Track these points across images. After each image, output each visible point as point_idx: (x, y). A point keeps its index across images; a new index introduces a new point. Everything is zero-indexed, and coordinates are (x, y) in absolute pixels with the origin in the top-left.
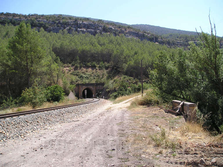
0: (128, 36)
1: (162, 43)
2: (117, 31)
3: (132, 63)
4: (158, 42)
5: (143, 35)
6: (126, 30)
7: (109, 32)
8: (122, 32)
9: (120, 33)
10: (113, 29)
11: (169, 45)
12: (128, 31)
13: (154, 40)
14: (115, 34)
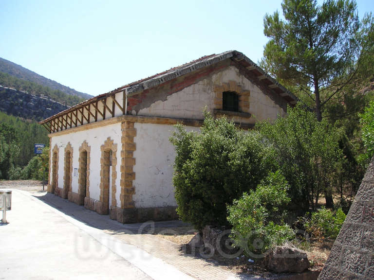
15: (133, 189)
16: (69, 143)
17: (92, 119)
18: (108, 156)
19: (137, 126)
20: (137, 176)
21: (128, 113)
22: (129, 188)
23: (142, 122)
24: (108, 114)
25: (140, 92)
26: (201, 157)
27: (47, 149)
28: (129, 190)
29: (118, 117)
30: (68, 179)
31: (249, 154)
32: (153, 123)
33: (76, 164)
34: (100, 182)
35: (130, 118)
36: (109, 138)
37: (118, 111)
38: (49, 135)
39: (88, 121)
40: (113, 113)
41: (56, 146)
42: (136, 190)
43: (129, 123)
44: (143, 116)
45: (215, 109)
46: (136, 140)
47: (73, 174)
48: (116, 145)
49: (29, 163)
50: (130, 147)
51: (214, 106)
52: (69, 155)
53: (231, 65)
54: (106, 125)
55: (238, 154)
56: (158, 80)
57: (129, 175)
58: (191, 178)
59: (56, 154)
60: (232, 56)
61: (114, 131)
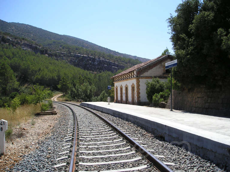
0: (23, 47)
1: (50, 55)
2: (14, 42)
3: (39, 77)
4: (47, 54)
5: (36, 47)
6: (21, 41)
7: (8, 43)
8: (18, 43)
9: (16, 44)
10: (11, 40)
11: (56, 57)
12: (23, 43)
13: (45, 52)
14: (13, 46)
15: (140, 97)
16: (121, 85)
17: (128, 78)
18: (133, 88)
19: (140, 80)
20: (141, 93)
21: (138, 77)
22: (139, 96)
23: (141, 79)
24: (132, 77)
25: (140, 70)
26: (150, 87)
27: (113, 87)
28: (139, 97)
29: (135, 77)
30: (121, 96)
31: (160, 86)
32: (144, 78)
33: (124, 91)
34: (131, 96)
35: (138, 78)
36: (133, 83)
37: (135, 76)
38: (114, 82)
39: (127, 78)
40: (134, 76)
41: (117, 86)
42: (141, 97)
43: (138, 79)
44: (141, 77)
45: (163, 73)
46: (140, 83)
47: (123, 95)
48: (135, 85)
49: (101, 94)
50: (138, 86)
51: (163, 72)
52: (121, 89)
53: (168, 59)
54: (131, 79)
55: (157, 86)
56: (145, 67)
57: (139, 93)
58: (148, 91)
59: (117, 89)
60: (167, 56)
61: (134, 81)
